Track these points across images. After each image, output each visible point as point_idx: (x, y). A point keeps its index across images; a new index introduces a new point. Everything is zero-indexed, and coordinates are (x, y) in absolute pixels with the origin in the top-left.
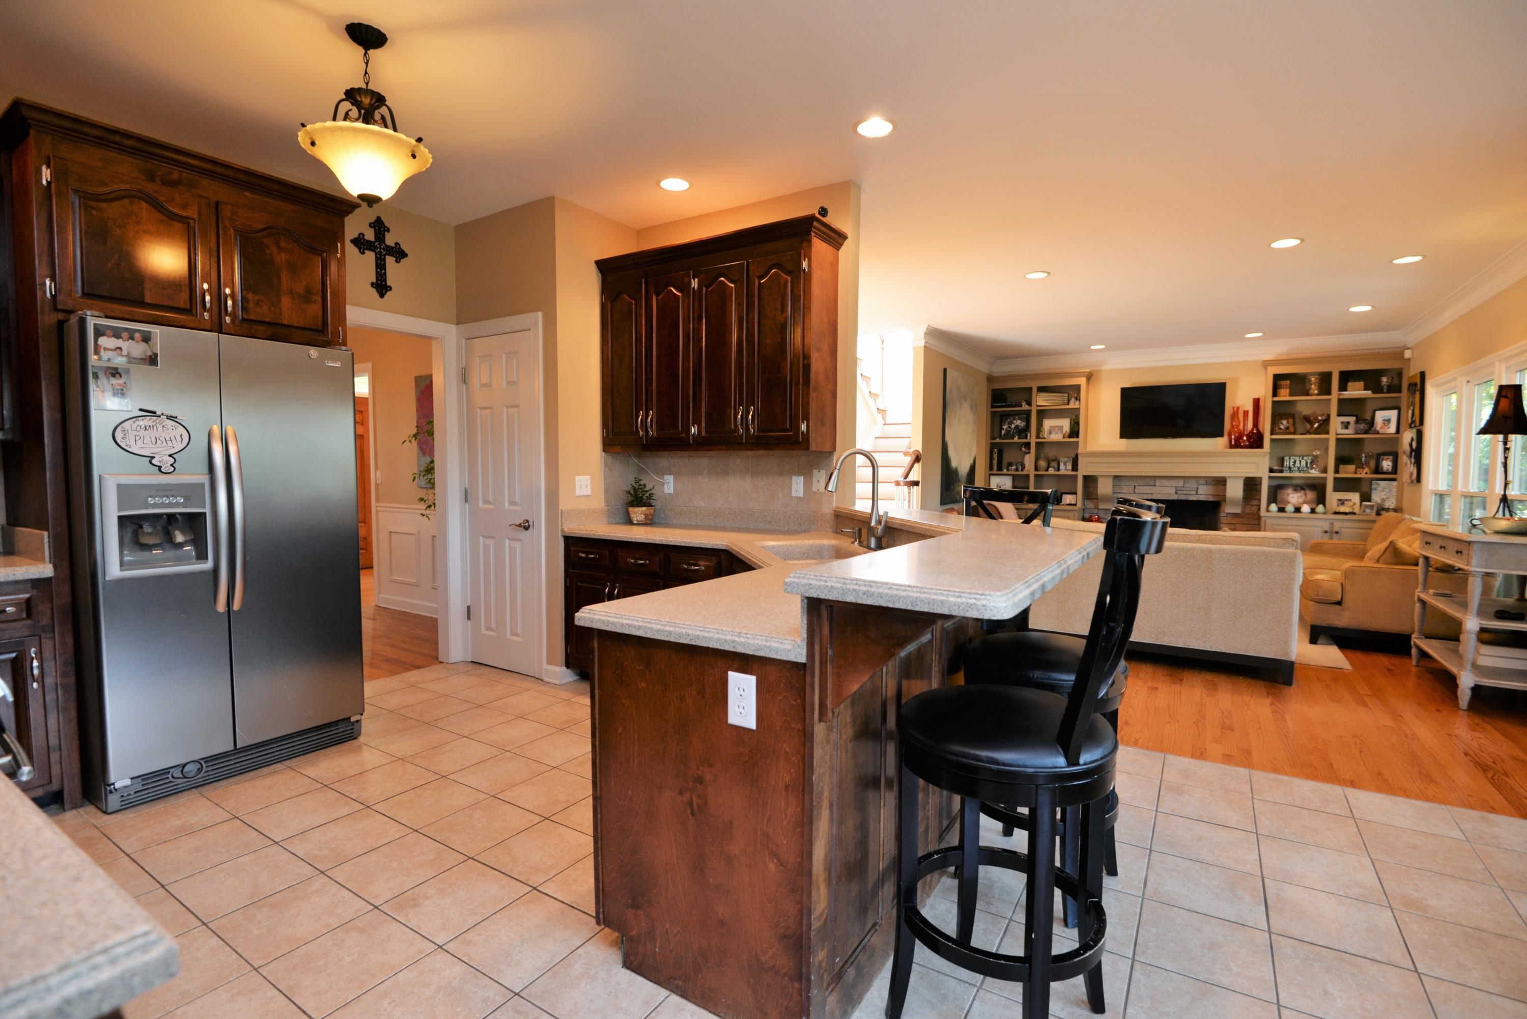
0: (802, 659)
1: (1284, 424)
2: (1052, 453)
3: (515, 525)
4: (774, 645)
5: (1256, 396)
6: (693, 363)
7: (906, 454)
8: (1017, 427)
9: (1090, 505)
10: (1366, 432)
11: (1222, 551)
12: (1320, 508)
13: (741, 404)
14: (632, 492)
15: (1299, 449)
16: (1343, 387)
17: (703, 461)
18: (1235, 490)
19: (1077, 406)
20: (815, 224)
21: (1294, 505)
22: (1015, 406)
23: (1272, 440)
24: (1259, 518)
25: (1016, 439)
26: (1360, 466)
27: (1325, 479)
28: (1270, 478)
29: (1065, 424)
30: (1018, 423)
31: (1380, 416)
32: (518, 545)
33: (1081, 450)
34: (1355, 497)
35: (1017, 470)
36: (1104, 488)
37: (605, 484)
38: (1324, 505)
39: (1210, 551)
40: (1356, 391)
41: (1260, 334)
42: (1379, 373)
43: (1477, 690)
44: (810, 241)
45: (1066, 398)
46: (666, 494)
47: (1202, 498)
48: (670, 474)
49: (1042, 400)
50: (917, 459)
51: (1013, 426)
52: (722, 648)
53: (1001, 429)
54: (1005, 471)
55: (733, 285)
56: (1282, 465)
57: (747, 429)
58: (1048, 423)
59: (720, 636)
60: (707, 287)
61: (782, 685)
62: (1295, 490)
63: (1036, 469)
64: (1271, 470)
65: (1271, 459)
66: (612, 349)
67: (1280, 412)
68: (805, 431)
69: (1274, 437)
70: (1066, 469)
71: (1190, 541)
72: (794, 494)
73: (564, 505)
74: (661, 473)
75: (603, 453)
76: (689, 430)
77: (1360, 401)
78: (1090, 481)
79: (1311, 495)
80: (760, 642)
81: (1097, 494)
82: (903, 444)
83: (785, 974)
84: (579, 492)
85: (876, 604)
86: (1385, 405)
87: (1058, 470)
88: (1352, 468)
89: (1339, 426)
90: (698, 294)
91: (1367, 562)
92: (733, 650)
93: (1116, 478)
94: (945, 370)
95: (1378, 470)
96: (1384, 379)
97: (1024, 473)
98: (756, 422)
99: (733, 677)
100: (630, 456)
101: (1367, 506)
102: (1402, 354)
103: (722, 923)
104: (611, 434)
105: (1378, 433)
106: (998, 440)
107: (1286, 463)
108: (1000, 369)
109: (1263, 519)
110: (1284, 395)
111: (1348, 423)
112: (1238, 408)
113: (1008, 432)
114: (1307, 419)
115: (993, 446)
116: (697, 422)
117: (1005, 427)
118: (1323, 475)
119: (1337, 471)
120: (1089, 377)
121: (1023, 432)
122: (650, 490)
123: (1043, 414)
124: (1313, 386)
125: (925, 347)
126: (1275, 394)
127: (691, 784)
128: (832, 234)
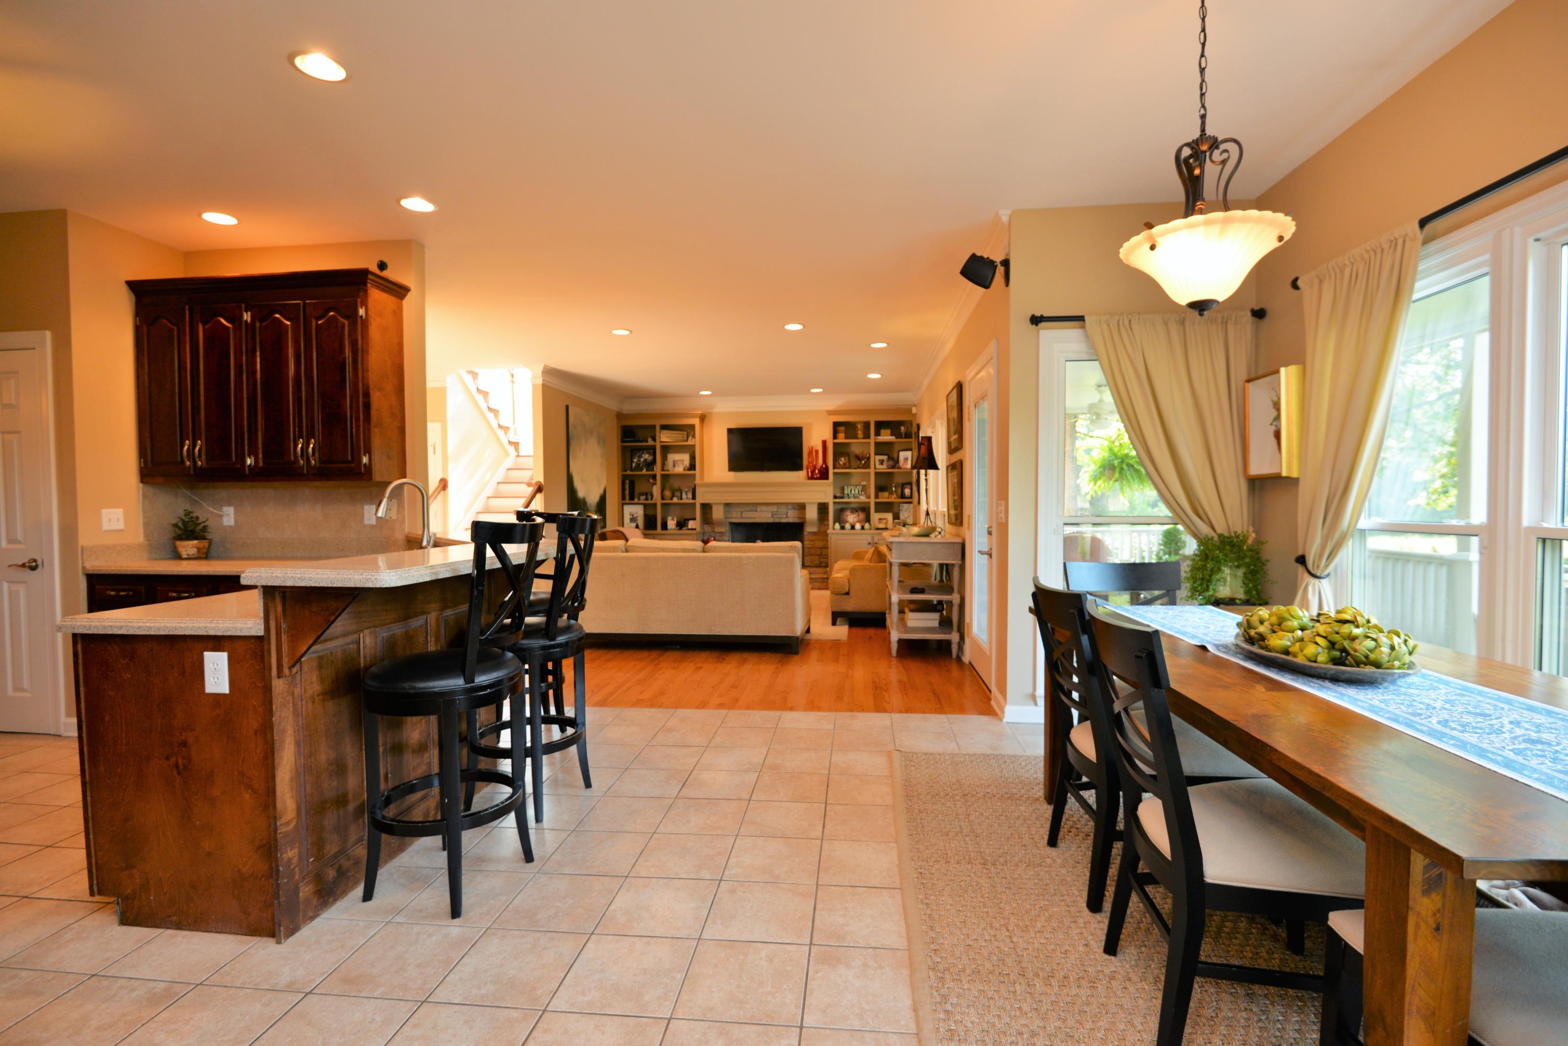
0: (261, 633)
1: (842, 460)
2: (676, 484)
3: (16, 565)
4: (239, 625)
5: (824, 439)
6: (248, 394)
7: (529, 485)
8: (645, 460)
9: (708, 528)
10: (893, 467)
11: (749, 558)
12: (867, 526)
13: (301, 436)
14: (180, 525)
15: (854, 480)
16: (878, 434)
17: (267, 491)
18: (812, 514)
19: (693, 443)
20: (370, 276)
21: (851, 524)
22: (642, 441)
23: (835, 473)
24: (827, 535)
25: (644, 472)
26: (891, 493)
27: (869, 503)
28: (835, 503)
29: (685, 458)
30: (647, 456)
31: (903, 455)
32: (22, 590)
33: (698, 481)
34: (889, 516)
35: (647, 499)
36: (718, 513)
37: (144, 517)
38: (869, 523)
39: (740, 558)
40: (886, 437)
41: (821, 390)
42: (901, 423)
43: (900, 641)
44: (366, 291)
45: (685, 435)
46: (225, 527)
47: (791, 520)
48: (230, 505)
49: (665, 437)
50: (539, 489)
51: (642, 460)
52: (196, 634)
53: (632, 462)
54: (636, 501)
55: (289, 323)
56: (843, 493)
57: (308, 461)
58: (672, 457)
59: (195, 625)
60: (261, 321)
61: (248, 656)
62: (852, 512)
63: (663, 498)
64: (835, 497)
65: (834, 488)
66: (149, 374)
67: (840, 449)
68: (367, 463)
69: (836, 471)
70: (687, 498)
71: (731, 551)
72: (366, 522)
73: (85, 539)
74: (220, 504)
75: (141, 485)
76: (244, 461)
77: (889, 444)
78: (706, 508)
79: (862, 516)
80: (228, 625)
81: (712, 519)
82: (526, 475)
83: (263, 876)
84: (106, 526)
85: (308, 585)
86: (904, 448)
87: (681, 499)
88: (886, 494)
89: (877, 463)
90: (250, 327)
91: (865, 563)
92: (206, 634)
93: (727, 505)
94: (567, 407)
95: (903, 496)
96: (902, 428)
97: (653, 502)
98: (317, 454)
99: (209, 656)
100: (178, 487)
101: (897, 523)
102: (911, 410)
103: (209, 854)
104: (149, 465)
105: (900, 468)
106: (629, 472)
107: (846, 492)
108: (629, 408)
109: (829, 536)
110: (841, 439)
111: (883, 461)
112: (812, 448)
113: (638, 465)
114: (858, 458)
115: (624, 478)
116: (252, 453)
117: (635, 460)
118: (868, 500)
119: (877, 497)
120: (703, 418)
121: (650, 465)
122: (203, 522)
123: (666, 449)
124: (859, 432)
125: (543, 385)
126: (835, 437)
127: (176, 749)
128: (394, 287)
